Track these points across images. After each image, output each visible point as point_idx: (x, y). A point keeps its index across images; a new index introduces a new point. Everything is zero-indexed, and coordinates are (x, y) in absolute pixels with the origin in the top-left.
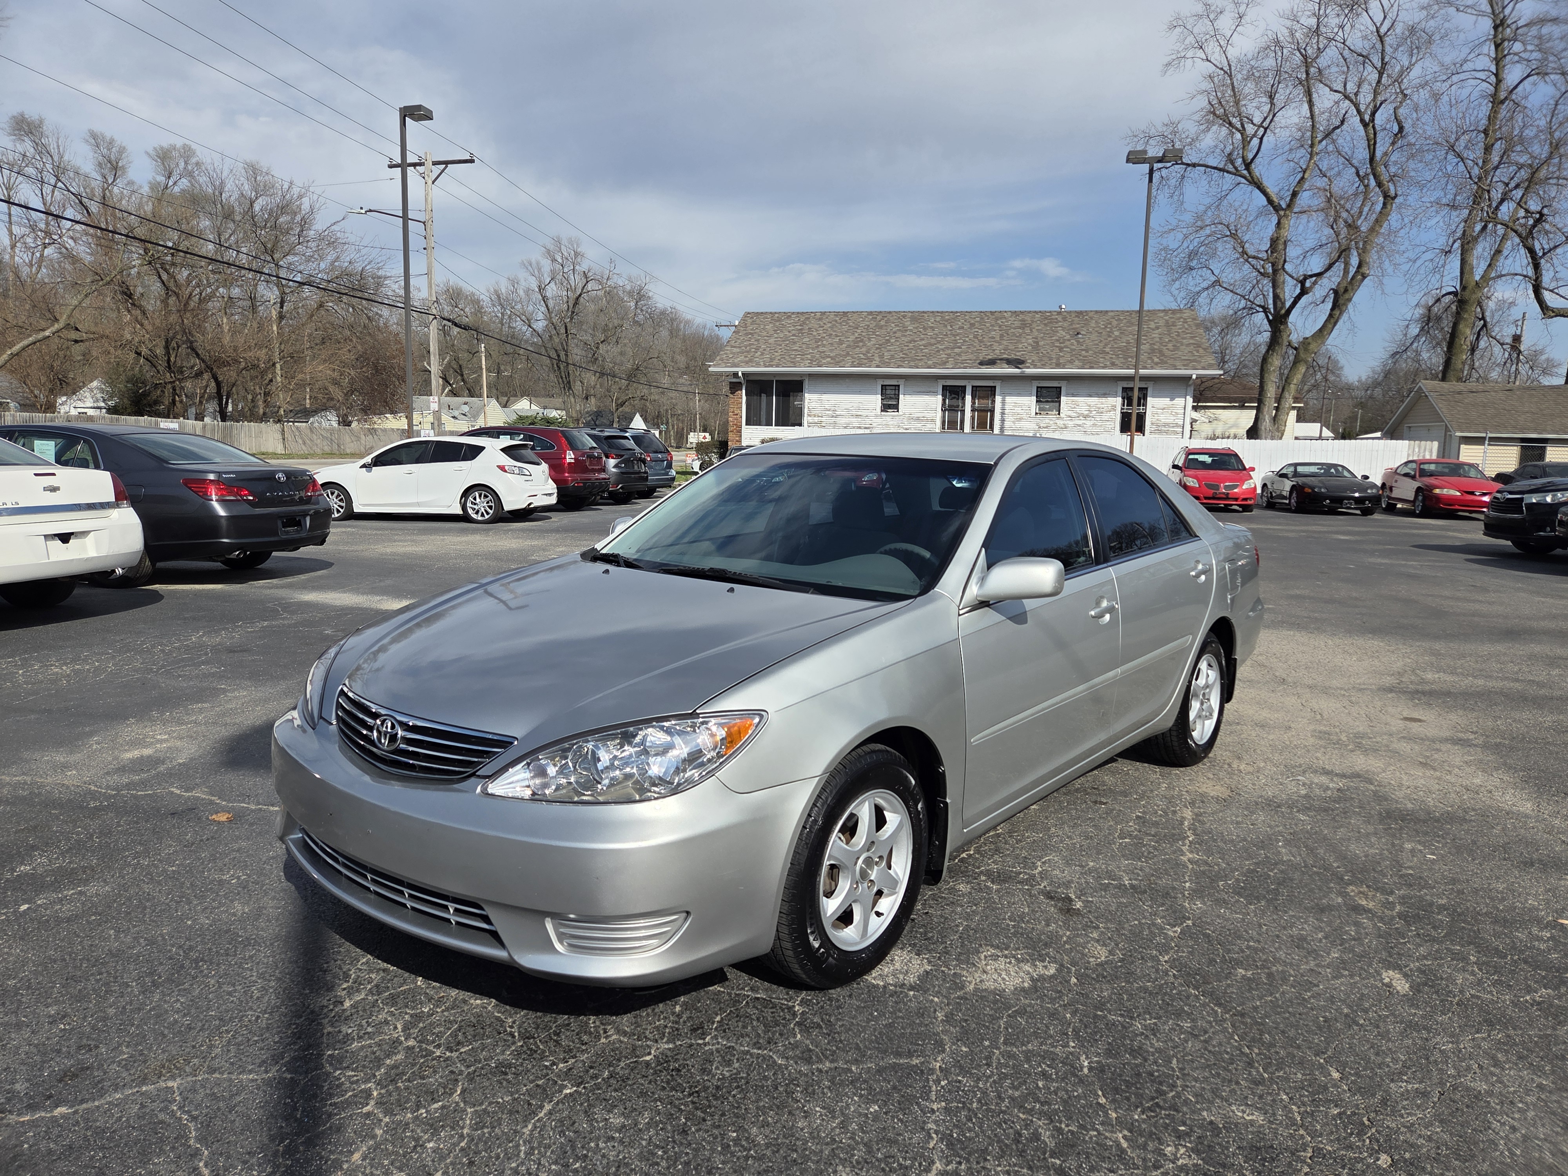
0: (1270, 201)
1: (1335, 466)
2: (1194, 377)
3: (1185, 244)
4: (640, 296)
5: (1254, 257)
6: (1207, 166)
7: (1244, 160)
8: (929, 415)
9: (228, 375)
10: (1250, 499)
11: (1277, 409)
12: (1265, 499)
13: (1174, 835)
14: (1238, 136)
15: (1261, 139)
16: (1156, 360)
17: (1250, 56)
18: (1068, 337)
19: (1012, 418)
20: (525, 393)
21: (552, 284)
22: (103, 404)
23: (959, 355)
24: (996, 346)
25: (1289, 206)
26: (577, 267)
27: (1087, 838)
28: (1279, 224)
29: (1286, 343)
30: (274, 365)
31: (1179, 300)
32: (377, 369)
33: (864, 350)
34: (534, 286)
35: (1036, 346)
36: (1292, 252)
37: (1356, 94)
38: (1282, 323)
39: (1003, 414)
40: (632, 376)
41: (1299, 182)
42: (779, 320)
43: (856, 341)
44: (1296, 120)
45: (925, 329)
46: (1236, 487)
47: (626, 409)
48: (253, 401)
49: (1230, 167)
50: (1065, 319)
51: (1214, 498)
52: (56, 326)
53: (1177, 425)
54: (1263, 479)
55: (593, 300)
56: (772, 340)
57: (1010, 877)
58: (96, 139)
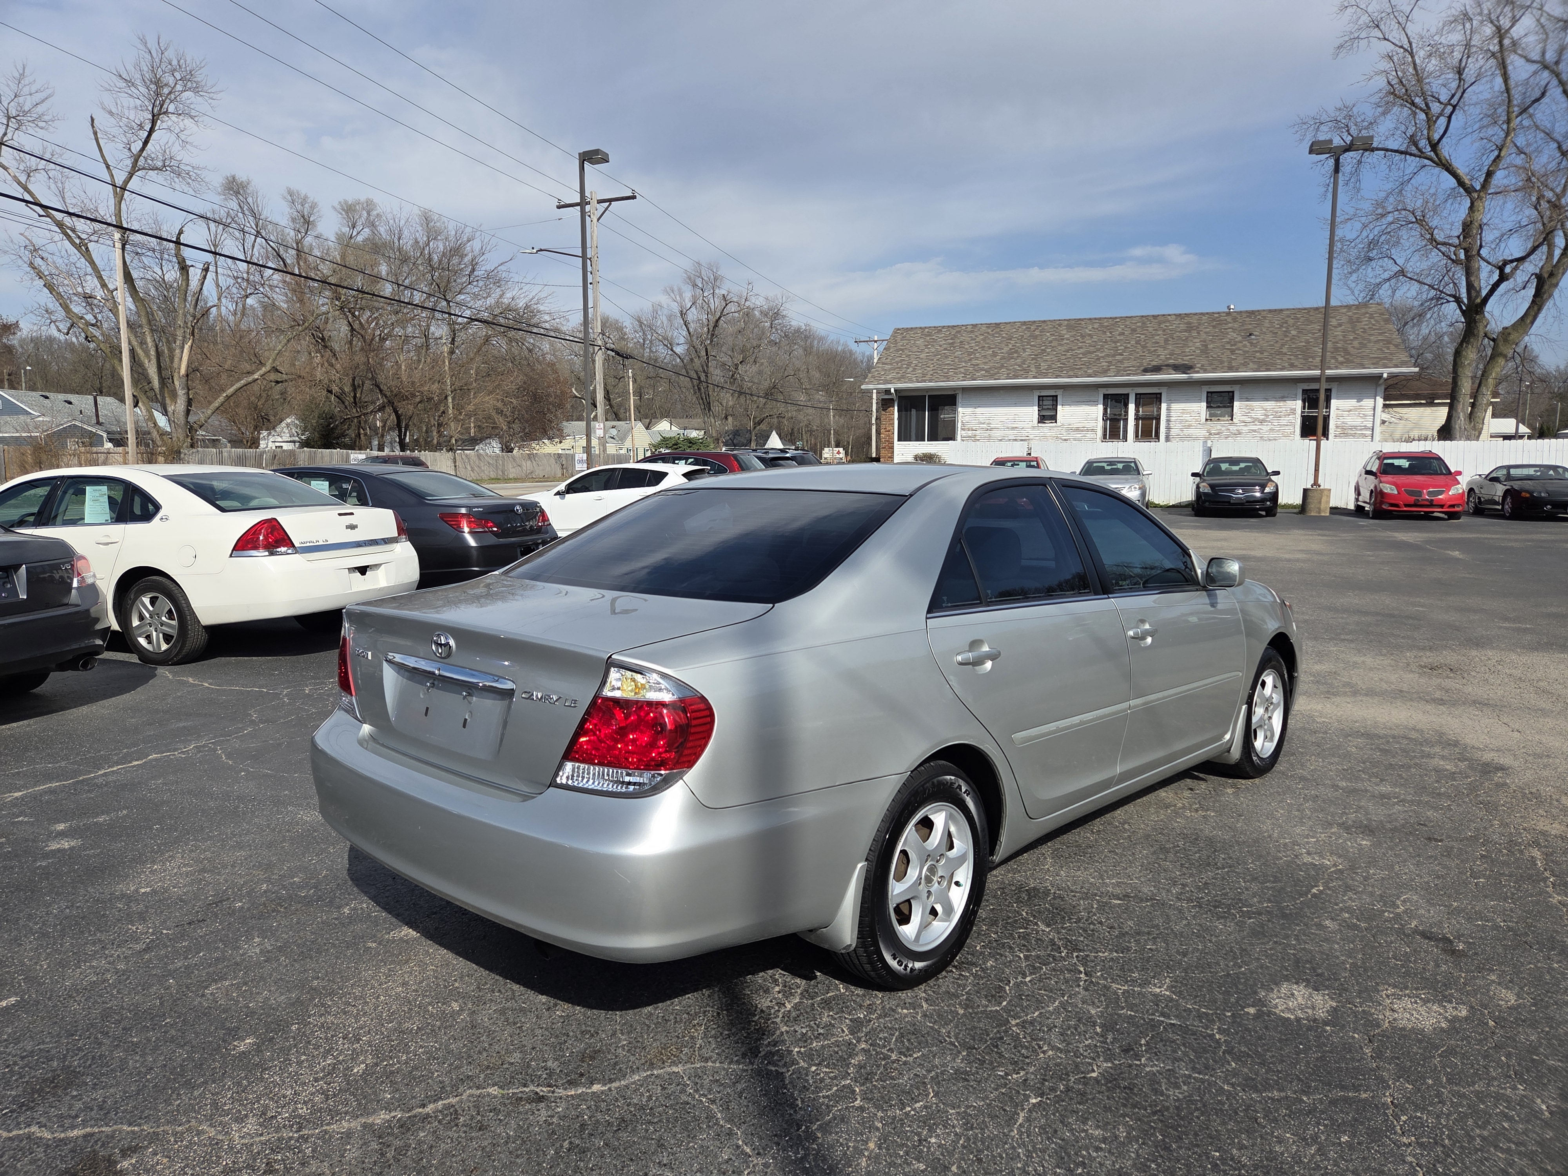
0: (1461, 183)
1: (1555, 468)
2: (1385, 375)
3: (1365, 234)
4: (775, 314)
5: (1444, 244)
6: (1387, 150)
7: (1429, 139)
8: (1090, 425)
9: (406, 408)
10: (1458, 505)
11: (1473, 405)
12: (1472, 505)
13: (1532, 875)
14: (1422, 116)
15: (1450, 117)
16: (1341, 359)
17: (1433, 30)
18: (1240, 338)
19: (1179, 426)
20: (665, 414)
21: (693, 309)
22: (297, 439)
23: (1121, 362)
24: (1161, 351)
25: (1485, 185)
26: (717, 291)
27: (1438, 877)
28: (1471, 208)
29: (1482, 334)
30: (446, 397)
31: (1356, 293)
32: (536, 398)
33: (1019, 361)
34: (676, 309)
35: (1205, 350)
36: (1489, 236)
37: (1557, 63)
38: (1477, 313)
39: (1168, 421)
40: (769, 394)
41: (1494, 161)
42: (929, 334)
43: (1011, 353)
44: (1487, 95)
45: (1083, 336)
46: (1441, 493)
47: (763, 426)
48: (427, 432)
49: (1413, 150)
50: (1235, 320)
51: (1415, 505)
52: (264, 369)
53: (1366, 428)
54: (1468, 483)
55: (733, 322)
56: (923, 356)
57: (1375, 915)
58: (293, 197)
